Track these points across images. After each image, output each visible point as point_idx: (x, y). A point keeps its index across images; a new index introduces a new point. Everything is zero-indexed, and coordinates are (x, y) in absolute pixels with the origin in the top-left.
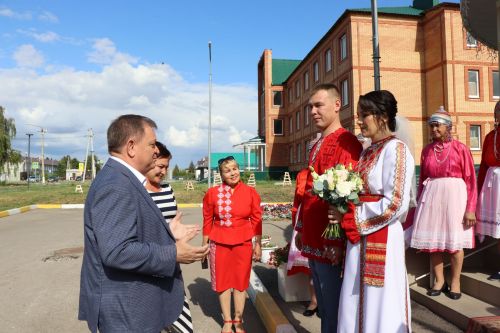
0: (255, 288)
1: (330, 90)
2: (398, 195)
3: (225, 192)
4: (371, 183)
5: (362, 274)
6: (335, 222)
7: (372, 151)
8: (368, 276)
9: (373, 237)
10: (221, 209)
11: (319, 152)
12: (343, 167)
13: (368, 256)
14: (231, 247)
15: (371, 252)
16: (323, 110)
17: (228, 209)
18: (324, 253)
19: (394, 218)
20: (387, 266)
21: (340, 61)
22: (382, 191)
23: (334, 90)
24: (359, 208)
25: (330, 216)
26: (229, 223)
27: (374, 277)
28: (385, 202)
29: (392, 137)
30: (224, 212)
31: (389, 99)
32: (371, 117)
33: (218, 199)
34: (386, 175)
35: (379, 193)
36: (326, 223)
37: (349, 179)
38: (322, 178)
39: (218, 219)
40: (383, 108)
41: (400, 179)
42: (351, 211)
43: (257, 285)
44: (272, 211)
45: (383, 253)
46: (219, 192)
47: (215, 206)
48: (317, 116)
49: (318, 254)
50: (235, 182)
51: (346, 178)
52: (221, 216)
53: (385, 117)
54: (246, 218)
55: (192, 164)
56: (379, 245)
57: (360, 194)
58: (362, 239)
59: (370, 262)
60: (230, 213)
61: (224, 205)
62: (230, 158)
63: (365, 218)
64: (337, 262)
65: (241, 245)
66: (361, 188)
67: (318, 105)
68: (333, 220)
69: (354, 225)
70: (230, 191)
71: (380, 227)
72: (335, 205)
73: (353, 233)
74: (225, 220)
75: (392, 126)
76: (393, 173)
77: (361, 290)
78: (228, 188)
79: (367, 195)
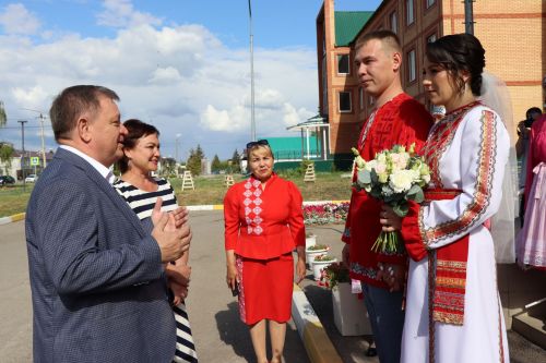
0: (303, 316)
1: (385, 39)
2: (483, 189)
3: (253, 189)
4: (443, 172)
5: (431, 306)
6: (390, 229)
7: (445, 126)
8: (440, 309)
9: (445, 252)
10: (248, 211)
11: (371, 129)
12: (403, 149)
13: (440, 280)
14: (264, 262)
15: (444, 273)
16: (374, 67)
17: (257, 211)
18: (379, 273)
19: (477, 223)
20: (466, 296)
21: (426, 9)
22: (460, 183)
23: (391, 39)
24: (426, 208)
25: (383, 221)
26: (259, 230)
27: (447, 310)
28: (464, 200)
29: (477, 103)
30: (252, 216)
31: (471, 45)
32: (443, 74)
33: (244, 198)
34: (466, 160)
35: (456, 186)
36: (377, 230)
37: (409, 167)
38: (370, 165)
39: (245, 225)
40: (462, 58)
41: (486, 164)
42: (413, 214)
43: (306, 312)
44: (334, 211)
45: (463, 275)
46: (245, 190)
47: (240, 208)
48: (365, 78)
49: (371, 274)
50: (265, 174)
51: (405, 165)
52: (248, 221)
53: (466, 74)
54: (283, 223)
55: (236, 153)
56: (456, 264)
57: (426, 189)
58: (431, 254)
59: (443, 288)
60: (261, 216)
61: (252, 206)
62: (263, 142)
63: (433, 224)
64: (397, 287)
65: (277, 259)
66: (428, 179)
67: (367, 61)
68: (388, 226)
69: (419, 235)
70: (260, 187)
71: (456, 237)
72: (390, 204)
73: (416, 245)
74: (253, 225)
75: (477, 86)
76: (477, 157)
77: (431, 330)
78: (257, 183)
79: (437, 190)
